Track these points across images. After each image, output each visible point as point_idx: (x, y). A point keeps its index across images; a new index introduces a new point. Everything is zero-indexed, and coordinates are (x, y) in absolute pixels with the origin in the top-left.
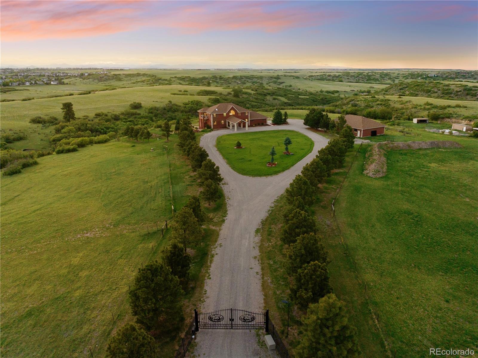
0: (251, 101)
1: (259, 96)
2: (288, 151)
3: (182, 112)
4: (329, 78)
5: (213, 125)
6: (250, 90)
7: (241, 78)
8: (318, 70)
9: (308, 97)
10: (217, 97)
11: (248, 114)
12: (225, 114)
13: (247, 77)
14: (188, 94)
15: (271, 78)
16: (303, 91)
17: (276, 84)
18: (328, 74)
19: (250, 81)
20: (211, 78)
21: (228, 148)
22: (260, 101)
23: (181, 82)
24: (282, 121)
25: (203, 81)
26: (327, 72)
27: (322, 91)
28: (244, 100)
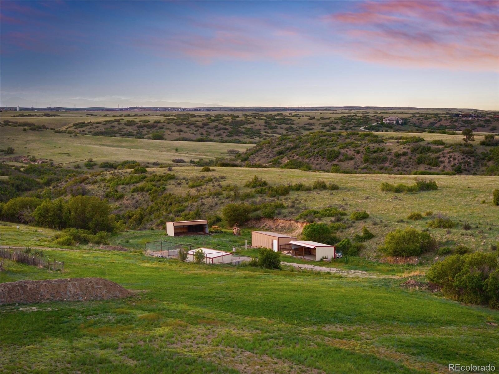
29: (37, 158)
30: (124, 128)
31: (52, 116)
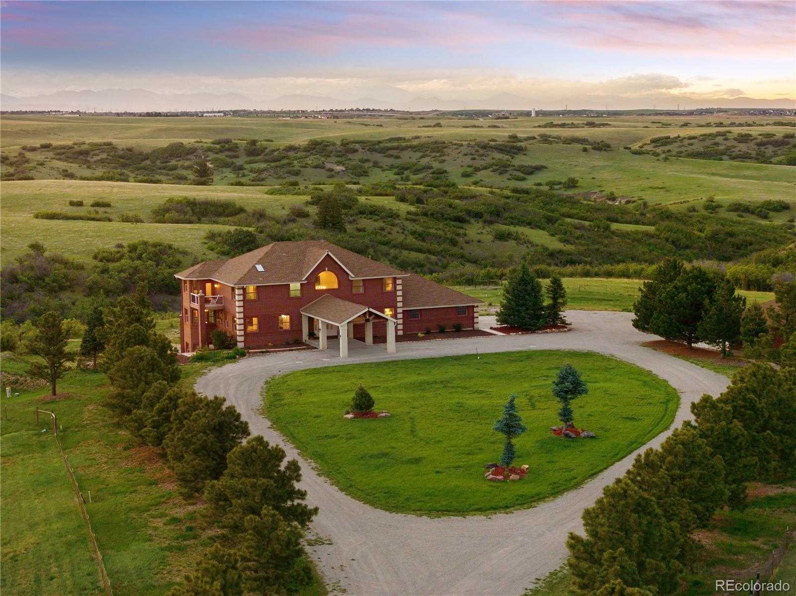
0: (395, 246)
1: (432, 223)
2: (572, 426)
3: (91, 291)
4: (743, 147)
5: (246, 335)
6: (394, 198)
7: (347, 148)
8: (691, 113)
9: (651, 229)
10: (245, 229)
11: (395, 284)
12: (295, 287)
13: (373, 147)
14: (112, 217)
15: (485, 147)
16: (630, 206)
17: (507, 175)
18: (736, 131)
19: (386, 161)
20: (209, 150)
21: (317, 417)
22: (435, 247)
23: (74, 168)
24: (538, 317)
25: (173, 162)
26: (732, 124)
27: (712, 207)
28: (367, 241)
29: (616, 195)
30: (736, 147)
31: (599, 125)
